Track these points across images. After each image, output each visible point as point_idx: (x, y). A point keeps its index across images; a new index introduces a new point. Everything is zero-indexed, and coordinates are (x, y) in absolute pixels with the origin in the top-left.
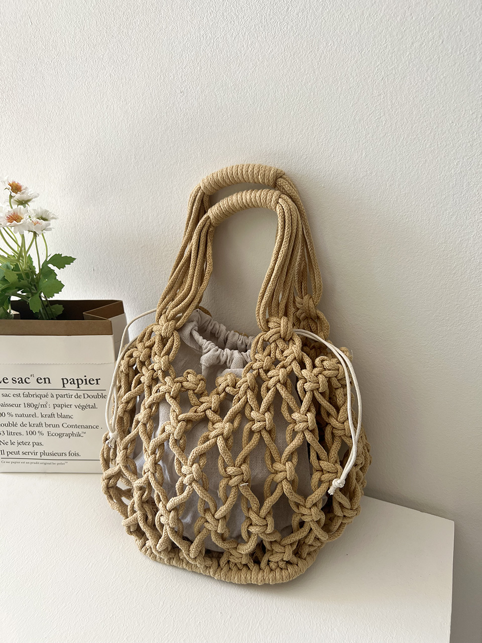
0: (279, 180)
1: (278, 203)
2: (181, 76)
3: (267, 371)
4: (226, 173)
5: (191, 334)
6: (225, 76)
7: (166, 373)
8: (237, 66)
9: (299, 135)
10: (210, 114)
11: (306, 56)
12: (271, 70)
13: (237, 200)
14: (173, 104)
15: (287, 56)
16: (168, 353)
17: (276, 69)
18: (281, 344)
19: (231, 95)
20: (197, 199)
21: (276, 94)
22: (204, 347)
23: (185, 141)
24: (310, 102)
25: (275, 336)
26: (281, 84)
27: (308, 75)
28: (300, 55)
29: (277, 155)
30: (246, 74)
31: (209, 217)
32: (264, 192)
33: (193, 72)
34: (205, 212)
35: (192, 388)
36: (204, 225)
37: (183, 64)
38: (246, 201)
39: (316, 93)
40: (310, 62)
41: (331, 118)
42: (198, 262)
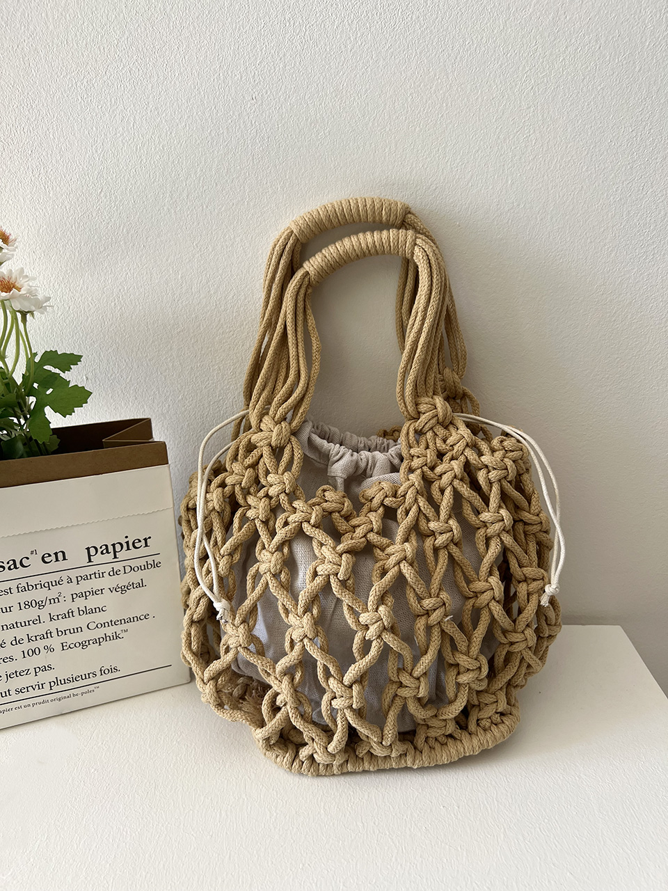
0: (409, 215)
1: (415, 244)
2: (254, 76)
3: (432, 468)
4: (333, 210)
5: (309, 440)
6: (321, 77)
7: (292, 496)
8: (341, 64)
9: (426, 158)
10: (298, 130)
11: (437, 56)
12: (389, 72)
13: (353, 246)
14: (239, 115)
15: (411, 54)
16: (288, 468)
17: (396, 71)
18: (441, 432)
19: (330, 104)
20: (287, 249)
21: (396, 104)
22: (333, 452)
23: (257, 168)
24: (442, 116)
25: (434, 421)
26: (403, 90)
27: (439, 81)
28: (428, 54)
29: (396, 186)
30: (353, 76)
31: (307, 273)
32: (393, 232)
33: (272, 71)
34: (301, 266)
35: (337, 509)
36: (301, 285)
37: (256, 58)
38: (367, 246)
39: (449, 104)
40: (441, 64)
41: (469, 136)
42: (299, 337)
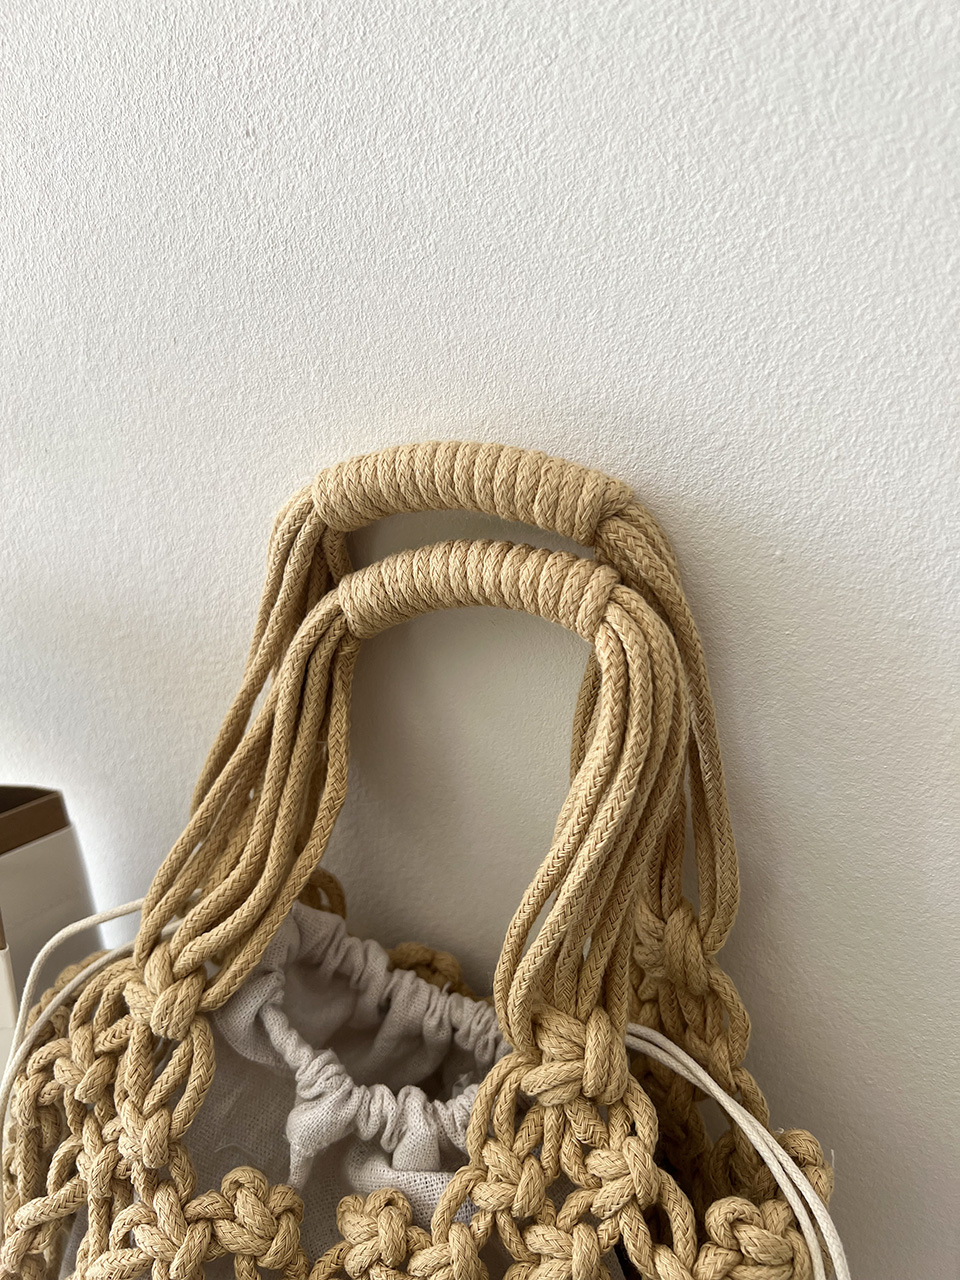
0: (614, 524)
1: (603, 620)
3: (523, 1225)
5: (258, 1022)
7: (157, 1179)
9: (706, 356)
12: (616, 82)
16: (168, 1103)
17: (637, 78)
18: (582, 1124)
20: (299, 543)
21: (629, 183)
22: (302, 1078)
24: (770, 235)
25: (563, 1094)
26: (653, 143)
27: (775, 120)
29: (609, 419)
31: (339, 612)
32: (552, 566)
34: (331, 585)
35: (246, 1252)
36: (323, 635)
38: (481, 587)
39: (800, 201)
41: (853, 310)
42: (295, 762)
